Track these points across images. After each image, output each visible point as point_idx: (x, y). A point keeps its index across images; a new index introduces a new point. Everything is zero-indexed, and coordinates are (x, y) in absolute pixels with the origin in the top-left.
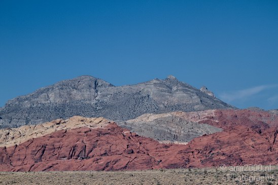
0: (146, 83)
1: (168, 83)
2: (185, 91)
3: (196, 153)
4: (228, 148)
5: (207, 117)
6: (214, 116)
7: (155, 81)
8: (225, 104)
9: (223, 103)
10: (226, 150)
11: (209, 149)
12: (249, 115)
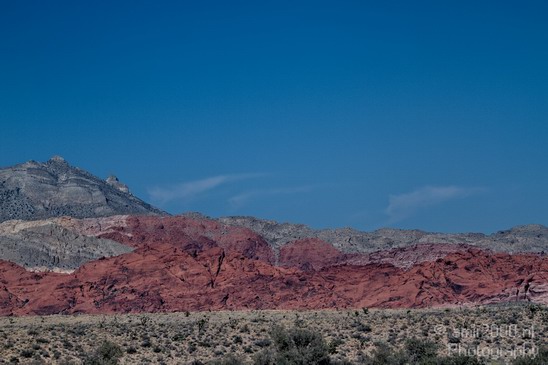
0: (15, 167)
1: (52, 169)
2: (79, 182)
3: (86, 288)
4: (141, 281)
5: (114, 228)
6: (125, 226)
7: (29, 165)
8: (148, 207)
9: (143, 204)
10: (137, 284)
11: (109, 281)
12: (184, 226)
